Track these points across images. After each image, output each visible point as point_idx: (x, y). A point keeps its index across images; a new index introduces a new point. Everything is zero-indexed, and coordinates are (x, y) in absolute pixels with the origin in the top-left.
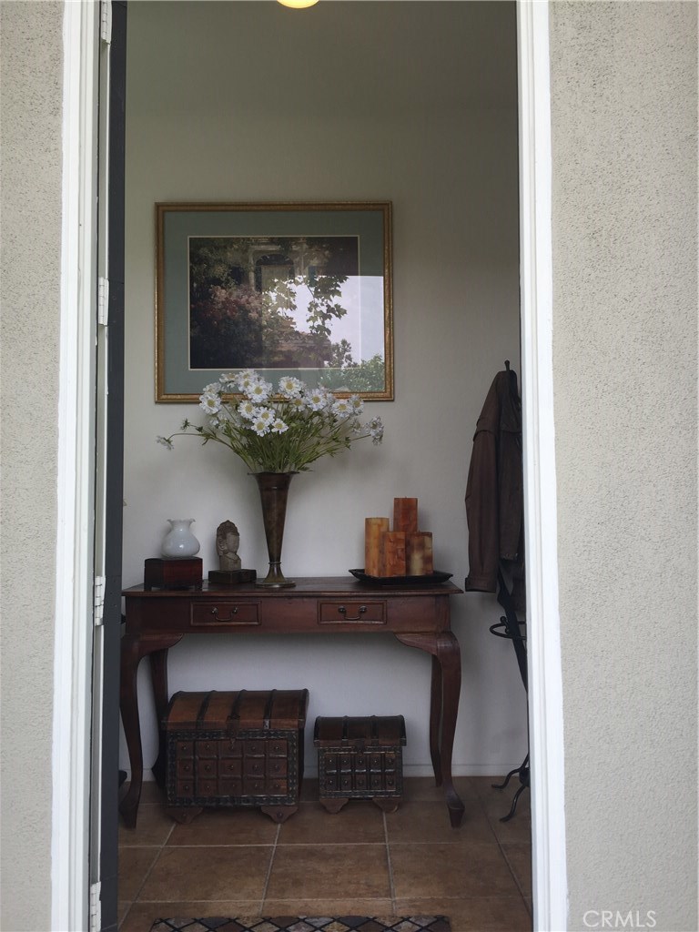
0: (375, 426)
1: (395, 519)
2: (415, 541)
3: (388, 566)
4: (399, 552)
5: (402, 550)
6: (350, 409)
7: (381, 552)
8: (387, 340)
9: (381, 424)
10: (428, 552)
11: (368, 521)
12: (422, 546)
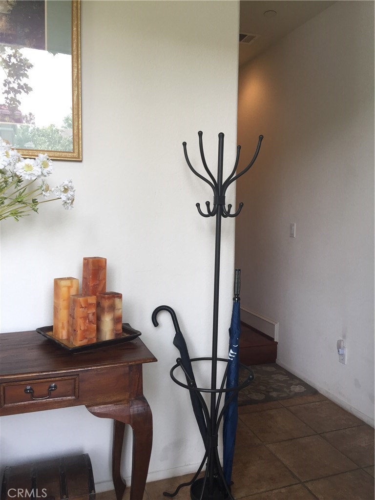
0: (66, 190)
1: (84, 278)
2: (106, 303)
3: (79, 332)
4: (91, 316)
5: (93, 314)
6: (37, 171)
7: (72, 316)
8: (75, 100)
9: (72, 188)
10: (118, 313)
11: (57, 282)
12: (112, 308)
